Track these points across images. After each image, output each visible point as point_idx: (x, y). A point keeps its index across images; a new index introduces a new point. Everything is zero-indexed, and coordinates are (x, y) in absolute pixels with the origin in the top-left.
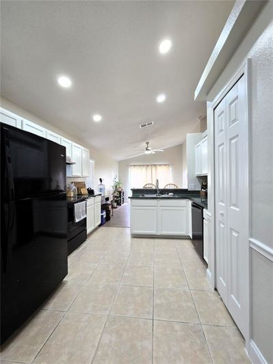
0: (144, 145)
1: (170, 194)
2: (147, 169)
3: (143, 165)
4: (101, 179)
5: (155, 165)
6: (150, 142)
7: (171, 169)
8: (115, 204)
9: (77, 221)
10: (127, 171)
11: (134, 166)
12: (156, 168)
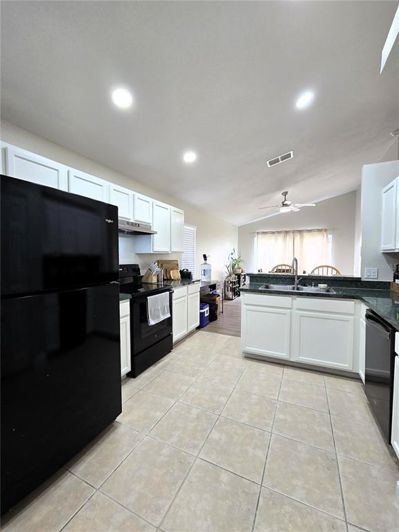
0: (279, 196)
1: (321, 286)
2: (285, 237)
3: (279, 232)
4: (205, 256)
5: (300, 232)
6: (290, 191)
7: (330, 236)
8: (230, 294)
9: (152, 322)
10: (251, 243)
11: (264, 233)
12: (302, 237)
